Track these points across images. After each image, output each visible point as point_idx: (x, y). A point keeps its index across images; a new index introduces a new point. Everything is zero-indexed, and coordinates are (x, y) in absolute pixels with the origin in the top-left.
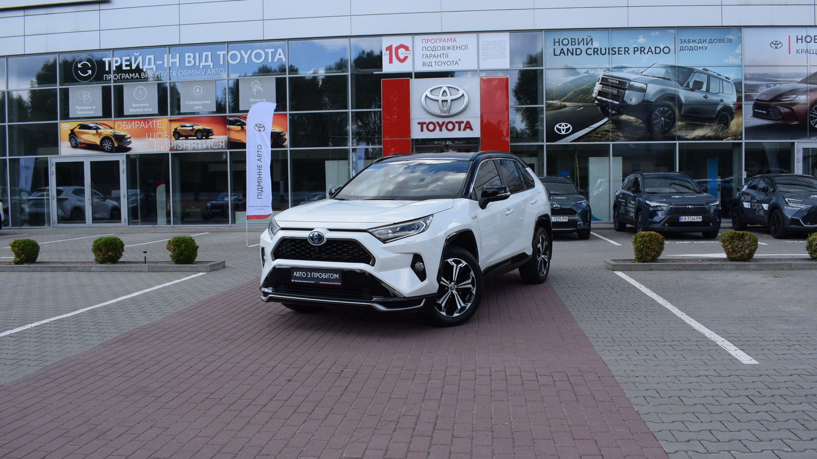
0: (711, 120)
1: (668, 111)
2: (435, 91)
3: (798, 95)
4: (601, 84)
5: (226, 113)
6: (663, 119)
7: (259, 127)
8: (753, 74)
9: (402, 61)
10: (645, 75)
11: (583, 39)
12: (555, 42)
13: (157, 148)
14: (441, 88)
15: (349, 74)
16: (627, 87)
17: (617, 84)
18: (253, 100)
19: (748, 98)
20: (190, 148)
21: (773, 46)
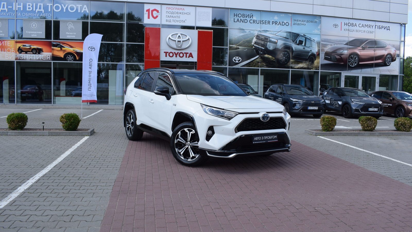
0: (306, 60)
1: (287, 54)
2: (174, 35)
3: (344, 50)
4: (256, 38)
5: (51, 39)
6: (284, 58)
7: (91, 48)
8: (325, 39)
9: (155, 18)
10: (277, 36)
11: (248, 15)
12: (234, 15)
13: (7, 58)
14: (177, 34)
15: (125, 22)
16: (268, 41)
17: (264, 39)
18: (68, 33)
20: (29, 58)
21: (334, 26)
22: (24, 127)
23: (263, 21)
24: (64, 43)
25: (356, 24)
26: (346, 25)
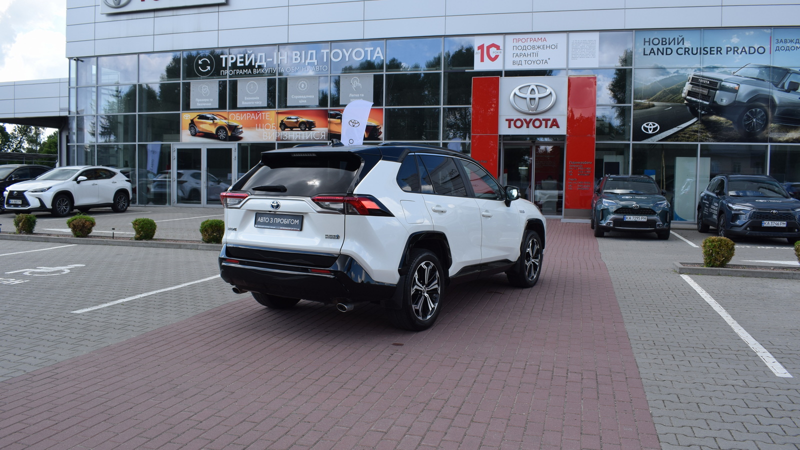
1: (760, 112)
2: (523, 89)
4: (691, 84)
6: (754, 120)
7: (353, 123)
9: (493, 59)
10: (737, 76)
11: (674, 39)
12: (645, 42)
13: (265, 138)
14: (529, 86)
15: (442, 71)
16: (718, 87)
17: (708, 84)
18: (351, 96)
20: (295, 138)
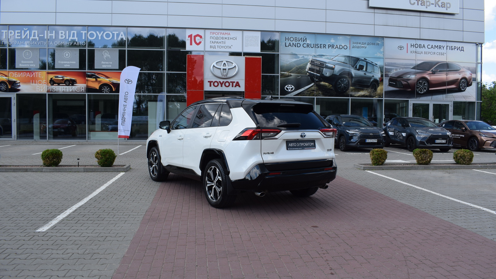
0: (368, 87)
1: (345, 80)
2: (219, 63)
3: (411, 75)
4: (310, 64)
5: (86, 70)
6: (343, 85)
7: (128, 81)
8: (389, 63)
9: (198, 44)
10: (334, 60)
11: (301, 38)
12: (286, 39)
13: (38, 90)
14: (222, 61)
15: (165, 50)
16: (324, 66)
17: (319, 64)
18: (104, 63)
19: (386, 75)
20: (61, 91)
21: (399, 48)
22: (59, 164)
23: (318, 45)
24: (100, 74)
25: (424, 45)
26: (412, 47)
